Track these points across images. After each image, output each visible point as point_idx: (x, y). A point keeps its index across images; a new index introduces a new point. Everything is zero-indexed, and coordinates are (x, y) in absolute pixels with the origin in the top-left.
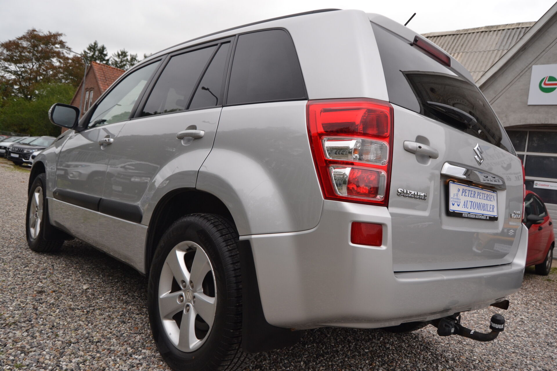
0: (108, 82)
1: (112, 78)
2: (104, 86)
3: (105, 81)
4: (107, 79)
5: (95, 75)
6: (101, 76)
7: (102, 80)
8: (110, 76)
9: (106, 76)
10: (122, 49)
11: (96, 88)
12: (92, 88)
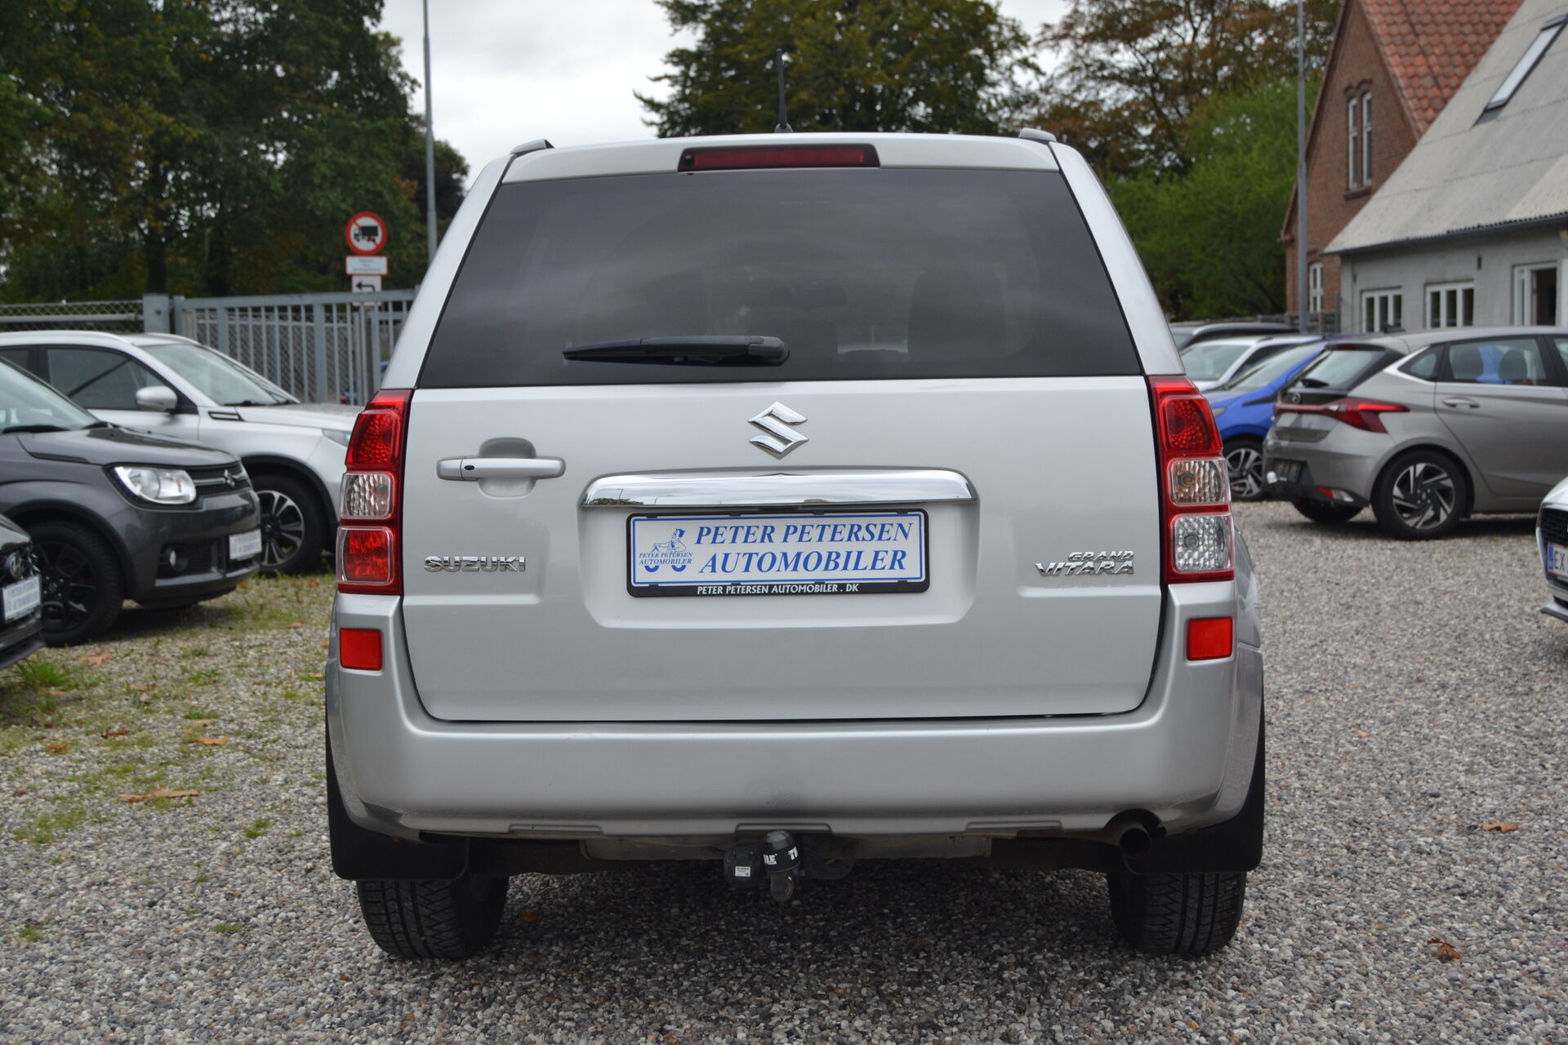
0: (1423, 40)
1: (1440, 19)
2: (1407, 60)
3: (1410, 38)
4: (1419, 28)
5: (1367, 26)
6: (1395, 23)
7: (1398, 40)
8: (1434, 9)
9: (1414, 18)
11: (1379, 79)
12: (1364, 82)
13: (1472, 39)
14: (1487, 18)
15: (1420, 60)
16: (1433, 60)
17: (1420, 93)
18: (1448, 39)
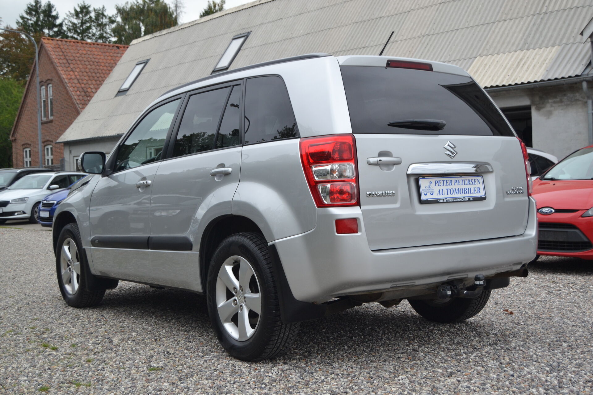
0: (72, 66)
1: (76, 58)
2: (67, 72)
3: (67, 65)
4: (70, 61)
5: (50, 59)
6: (61, 59)
7: (63, 65)
8: (74, 55)
9: (67, 58)
10: (81, 3)
11: (56, 79)
12: (49, 80)
13: (89, 67)
14: (93, 60)
15: (71, 73)
16: (76, 73)
17: (74, 85)
18: (81, 66)
